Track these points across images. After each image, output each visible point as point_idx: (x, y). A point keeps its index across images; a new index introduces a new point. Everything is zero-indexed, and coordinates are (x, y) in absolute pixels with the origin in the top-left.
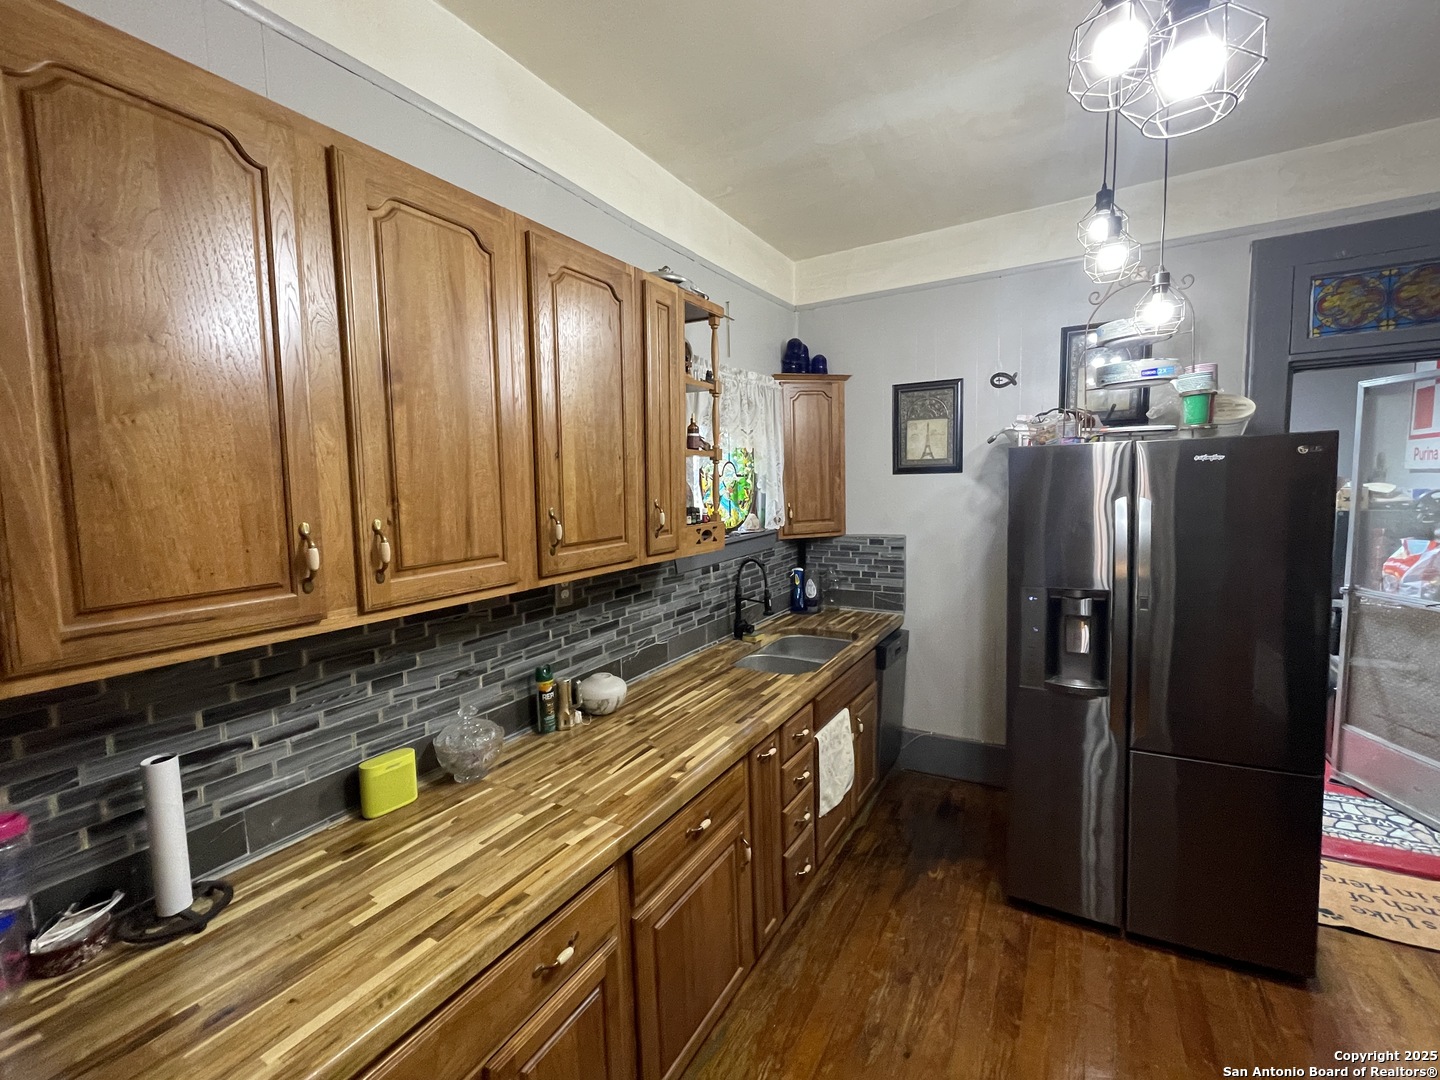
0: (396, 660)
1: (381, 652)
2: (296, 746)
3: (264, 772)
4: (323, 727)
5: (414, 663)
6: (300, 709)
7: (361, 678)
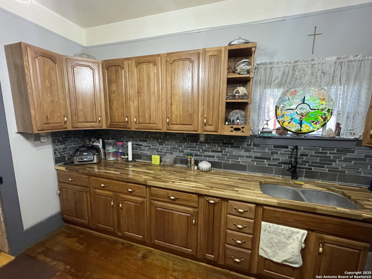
0: (162, 141)
1: (160, 139)
2: (148, 148)
3: (144, 150)
4: (151, 147)
5: (165, 143)
6: (149, 143)
7: (157, 142)
